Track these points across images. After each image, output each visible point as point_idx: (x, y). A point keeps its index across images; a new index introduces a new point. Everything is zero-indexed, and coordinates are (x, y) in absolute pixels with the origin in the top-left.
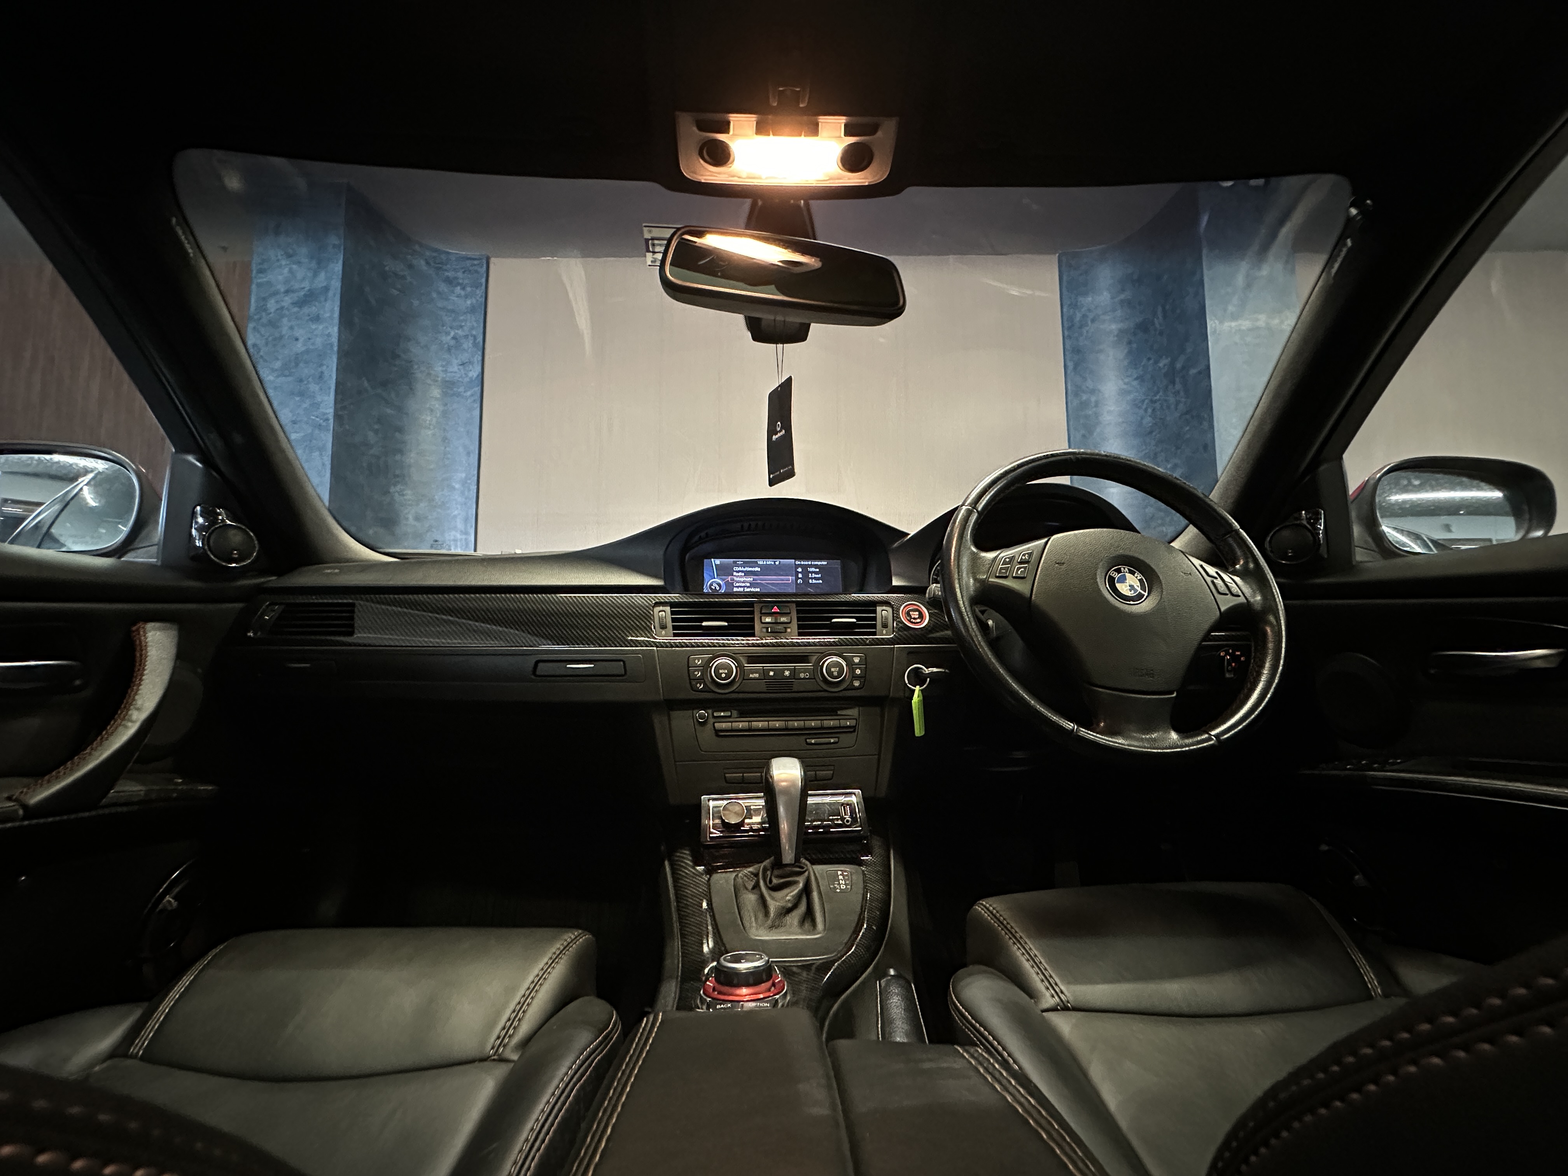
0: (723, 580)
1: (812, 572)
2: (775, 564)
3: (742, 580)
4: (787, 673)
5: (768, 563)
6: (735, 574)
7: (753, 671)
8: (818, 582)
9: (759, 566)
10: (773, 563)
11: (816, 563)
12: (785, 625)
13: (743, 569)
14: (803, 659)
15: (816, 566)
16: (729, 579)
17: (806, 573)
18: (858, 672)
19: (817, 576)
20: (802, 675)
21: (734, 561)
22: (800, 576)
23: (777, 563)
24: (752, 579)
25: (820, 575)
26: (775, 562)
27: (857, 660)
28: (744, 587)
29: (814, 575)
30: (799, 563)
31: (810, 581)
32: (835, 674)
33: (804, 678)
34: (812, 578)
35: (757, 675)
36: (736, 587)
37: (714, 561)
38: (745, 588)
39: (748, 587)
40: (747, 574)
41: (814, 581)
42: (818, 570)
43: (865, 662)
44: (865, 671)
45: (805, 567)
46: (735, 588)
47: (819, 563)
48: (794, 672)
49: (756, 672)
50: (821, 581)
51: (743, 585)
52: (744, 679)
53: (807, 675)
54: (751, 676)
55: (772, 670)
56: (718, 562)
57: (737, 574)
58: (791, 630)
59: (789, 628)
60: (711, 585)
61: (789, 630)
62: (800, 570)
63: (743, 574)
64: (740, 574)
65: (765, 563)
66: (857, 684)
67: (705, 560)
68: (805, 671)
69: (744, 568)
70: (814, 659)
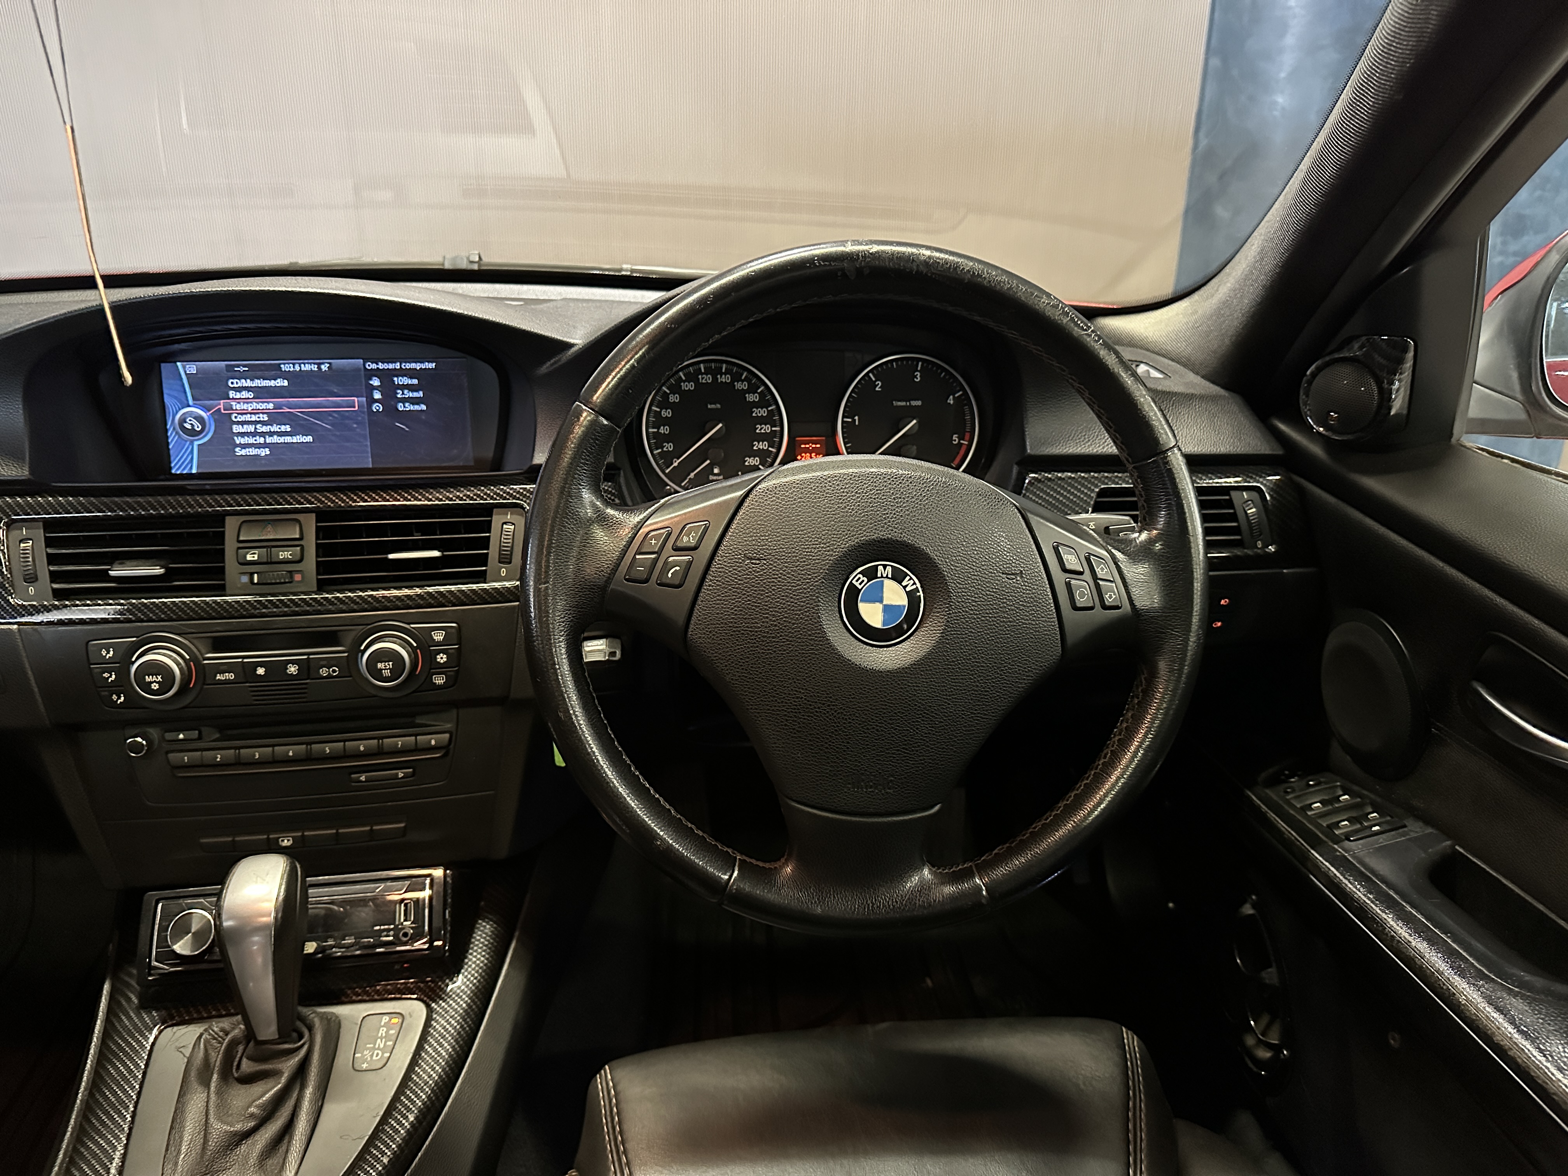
0: (207, 409)
1: (403, 387)
2: (319, 368)
3: (250, 407)
4: (292, 669)
5: (303, 368)
6: (232, 394)
7: (222, 668)
8: (417, 407)
9: (285, 375)
10: (315, 368)
11: (413, 365)
12: (290, 567)
13: (248, 383)
14: (329, 638)
15: (411, 374)
16: (222, 406)
17: (389, 389)
18: (442, 658)
19: (416, 395)
20: (324, 672)
21: (227, 366)
22: (377, 395)
23: (324, 368)
24: (271, 406)
25: (421, 394)
26: (319, 365)
27: (439, 636)
28: (256, 423)
29: (408, 394)
30: (374, 366)
31: (400, 407)
32: (387, 673)
33: (329, 676)
34: (404, 400)
35: (231, 676)
36: (238, 423)
37: (184, 367)
38: (258, 426)
39: (264, 423)
40: (261, 394)
41: (409, 407)
42: (415, 381)
43: (456, 637)
44: (456, 659)
45: (386, 376)
46: (234, 427)
47: (418, 366)
48: (307, 668)
49: (228, 668)
50: (424, 407)
51: (254, 418)
52: (204, 684)
53: (334, 671)
54: (218, 677)
55: (261, 664)
56: (192, 368)
57: (238, 396)
58: (303, 577)
59: (298, 572)
60: (183, 421)
61: (298, 577)
62: (376, 382)
63: (251, 395)
64: (245, 394)
65: (297, 368)
66: (439, 680)
67: (163, 365)
68: (329, 664)
69: (252, 380)
70: (349, 638)
